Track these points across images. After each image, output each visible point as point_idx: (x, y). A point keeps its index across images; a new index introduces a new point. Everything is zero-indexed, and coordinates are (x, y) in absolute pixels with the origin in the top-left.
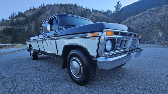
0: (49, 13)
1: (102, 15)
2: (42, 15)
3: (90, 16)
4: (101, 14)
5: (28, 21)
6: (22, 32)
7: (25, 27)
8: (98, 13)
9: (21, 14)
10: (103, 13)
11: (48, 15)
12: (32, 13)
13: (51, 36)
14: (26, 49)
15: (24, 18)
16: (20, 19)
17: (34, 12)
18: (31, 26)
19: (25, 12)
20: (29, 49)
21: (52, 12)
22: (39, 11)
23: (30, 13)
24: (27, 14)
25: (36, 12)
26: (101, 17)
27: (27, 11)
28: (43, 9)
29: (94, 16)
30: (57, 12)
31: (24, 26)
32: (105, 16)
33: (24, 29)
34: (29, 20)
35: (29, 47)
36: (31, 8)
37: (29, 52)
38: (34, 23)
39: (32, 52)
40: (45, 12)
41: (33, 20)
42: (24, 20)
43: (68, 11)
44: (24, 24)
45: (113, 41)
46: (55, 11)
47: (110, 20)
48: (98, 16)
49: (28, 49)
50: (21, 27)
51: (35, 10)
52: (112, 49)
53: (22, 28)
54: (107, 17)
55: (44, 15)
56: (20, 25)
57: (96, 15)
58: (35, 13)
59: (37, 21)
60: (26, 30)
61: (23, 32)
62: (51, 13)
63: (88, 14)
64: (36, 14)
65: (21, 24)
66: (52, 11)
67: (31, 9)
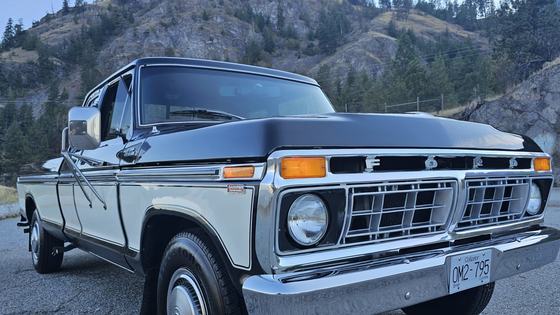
0: (153, 22)
1: (440, 26)
2: (120, 34)
3: (367, 30)
4: (429, 19)
5: (52, 67)
6: (16, 124)
7: (35, 101)
8: (413, 15)
9: (21, 34)
10: (443, 15)
11: (147, 33)
12: (68, 26)
13: (105, 164)
14: (16, 216)
15: (34, 56)
16: (14, 59)
17: (82, 22)
18: (61, 93)
19: (36, 25)
20: (25, 216)
21: (167, 21)
22: (103, 17)
23: (63, 29)
24: (46, 34)
25: (89, 22)
26: (431, 34)
27: (48, 18)
28: (126, 7)
29: (391, 30)
30: (194, 18)
31: (30, 96)
32: (453, 29)
33: (27, 109)
34: (56, 61)
35: (24, 209)
36: (66, 4)
37: (26, 231)
38: (79, 77)
39: (36, 235)
40: (132, 20)
41: (75, 62)
42: (31, 63)
43: (250, 12)
44: (31, 84)
45: (332, 199)
46: (187, 15)
47: (483, 48)
48: (417, 29)
49: (23, 219)
50: (16, 97)
51: (85, 13)
52: (331, 236)
53: (19, 104)
54: (465, 34)
55: (129, 34)
56: (10, 89)
57: (400, 25)
58: (83, 28)
59: (93, 66)
60: (37, 113)
61: (22, 125)
62: (163, 24)
63: (355, 24)
64: (90, 34)
65: (18, 84)
66: (170, 11)
67: (66, 10)
